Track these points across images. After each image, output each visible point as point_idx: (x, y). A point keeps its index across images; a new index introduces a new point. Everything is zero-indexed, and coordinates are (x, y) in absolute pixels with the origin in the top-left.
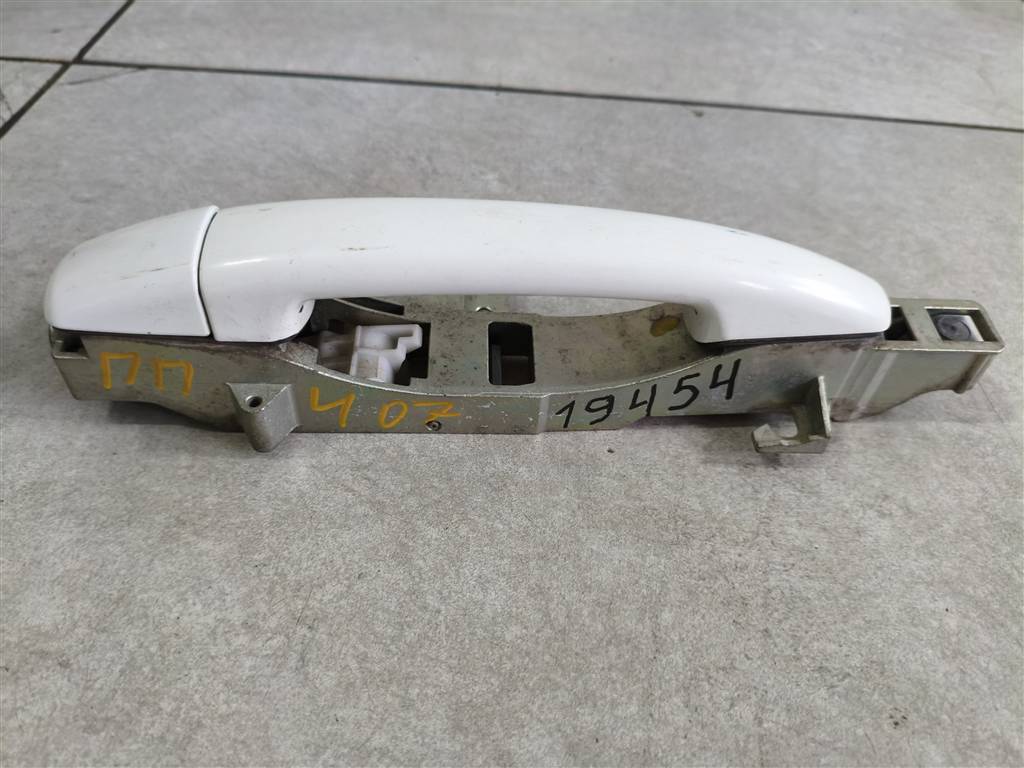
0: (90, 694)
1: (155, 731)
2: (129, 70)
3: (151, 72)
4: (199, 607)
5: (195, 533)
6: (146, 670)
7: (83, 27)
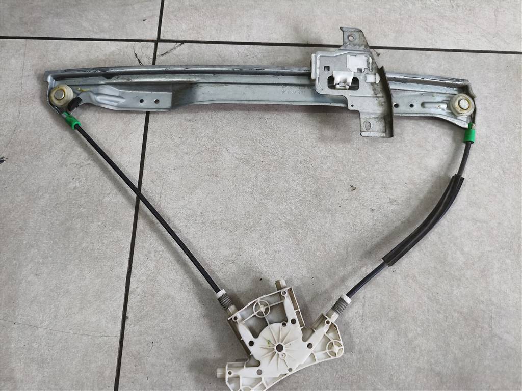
2: (178, 44)
3: (186, 45)
4: (255, 249)
5: (251, 232)
7: (153, 16)
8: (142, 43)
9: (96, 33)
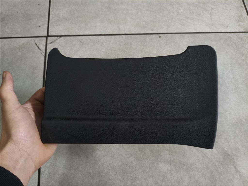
0: (102, 153)
1: (110, 155)
2: (59, 37)
3: (63, 38)
6: (107, 149)
7: (44, 24)
8: (39, 38)
9: (14, 34)
